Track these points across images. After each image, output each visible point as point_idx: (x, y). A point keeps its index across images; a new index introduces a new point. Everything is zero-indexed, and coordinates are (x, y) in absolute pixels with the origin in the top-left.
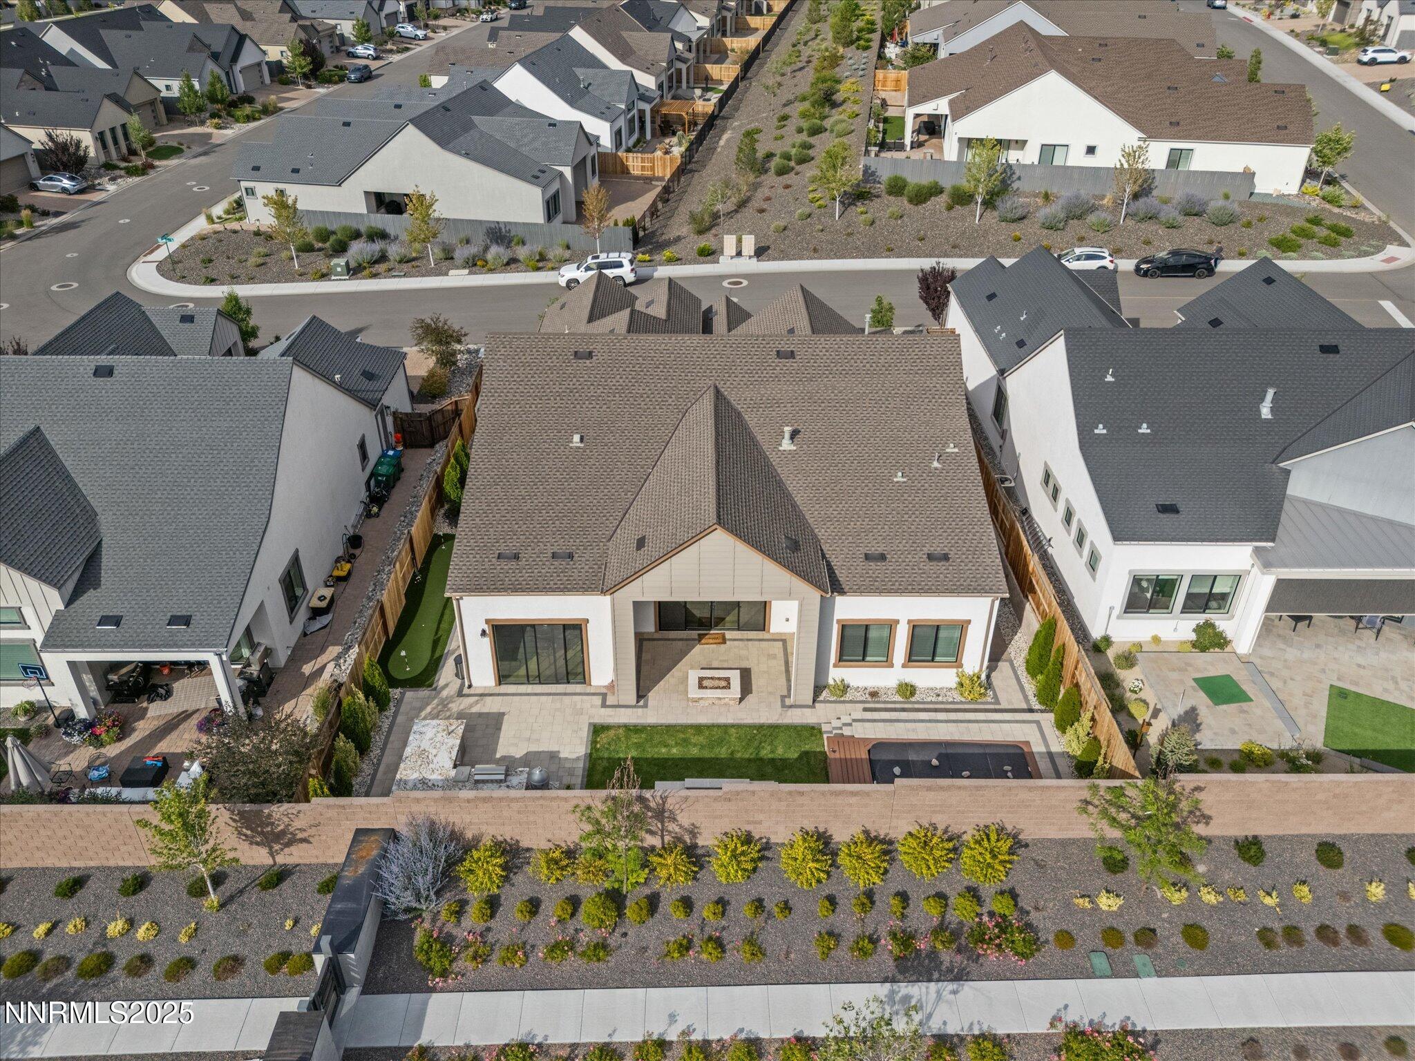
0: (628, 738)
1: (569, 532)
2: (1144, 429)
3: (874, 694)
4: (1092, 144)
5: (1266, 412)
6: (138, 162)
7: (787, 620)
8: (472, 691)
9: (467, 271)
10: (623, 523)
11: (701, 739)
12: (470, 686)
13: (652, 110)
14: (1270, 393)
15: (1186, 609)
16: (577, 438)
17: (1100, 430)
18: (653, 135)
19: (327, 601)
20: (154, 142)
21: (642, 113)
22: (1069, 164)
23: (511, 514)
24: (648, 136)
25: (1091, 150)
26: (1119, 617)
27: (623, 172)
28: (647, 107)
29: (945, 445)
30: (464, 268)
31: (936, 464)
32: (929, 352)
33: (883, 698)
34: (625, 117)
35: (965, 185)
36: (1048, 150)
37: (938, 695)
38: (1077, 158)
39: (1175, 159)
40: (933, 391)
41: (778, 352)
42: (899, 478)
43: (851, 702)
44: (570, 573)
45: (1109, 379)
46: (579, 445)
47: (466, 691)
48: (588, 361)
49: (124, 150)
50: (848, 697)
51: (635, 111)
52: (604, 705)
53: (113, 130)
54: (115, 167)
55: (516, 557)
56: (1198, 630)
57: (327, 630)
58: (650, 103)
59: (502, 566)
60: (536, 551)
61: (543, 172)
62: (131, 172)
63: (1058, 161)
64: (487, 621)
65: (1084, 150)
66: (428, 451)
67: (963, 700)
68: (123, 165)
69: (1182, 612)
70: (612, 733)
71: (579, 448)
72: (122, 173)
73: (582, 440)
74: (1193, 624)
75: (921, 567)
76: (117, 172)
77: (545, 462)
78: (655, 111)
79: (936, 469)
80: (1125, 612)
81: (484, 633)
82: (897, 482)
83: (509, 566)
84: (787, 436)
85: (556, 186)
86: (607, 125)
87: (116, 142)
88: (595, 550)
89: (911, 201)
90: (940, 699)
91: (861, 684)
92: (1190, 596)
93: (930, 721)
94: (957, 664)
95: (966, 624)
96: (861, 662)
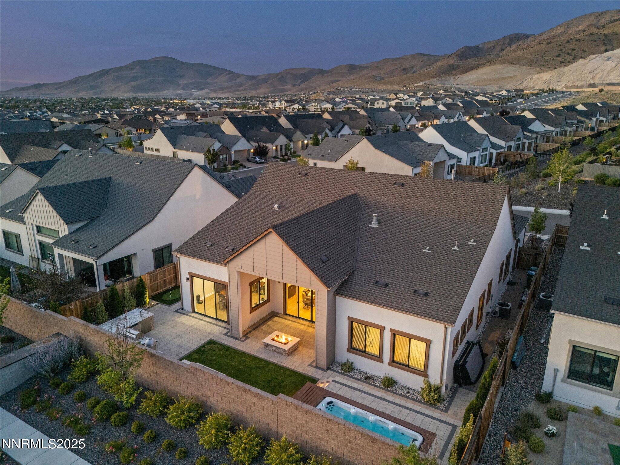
0: (220, 350)
1: (241, 240)
3: (368, 378)
6: (286, 157)
8: (183, 311)
11: (252, 363)
12: (182, 309)
13: (497, 153)
16: (276, 206)
17: (584, 247)
20: (296, 153)
21: (491, 154)
24: (493, 165)
26: (563, 381)
27: (469, 174)
28: (494, 152)
29: (469, 240)
31: (456, 248)
32: (484, 192)
33: (373, 382)
34: (479, 153)
37: (408, 393)
40: (478, 213)
41: (395, 183)
42: (427, 250)
43: (351, 376)
44: (227, 256)
45: (605, 217)
46: (277, 209)
47: (180, 311)
49: (284, 154)
50: (352, 374)
51: (488, 153)
52: (226, 334)
53: (281, 146)
54: (278, 158)
55: (212, 245)
58: (496, 150)
59: (203, 247)
62: (281, 160)
64: (189, 273)
67: (423, 401)
68: (281, 158)
70: (217, 346)
72: (279, 160)
73: (279, 207)
75: (406, 295)
76: (277, 160)
78: (498, 155)
79: (454, 250)
81: (188, 279)
82: (424, 252)
83: (206, 248)
84: (375, 219)
85: (419, 169)
86: (466, 153)
87: (281, 150)
90: (408, 395)
91: (365, 369)
93: (380, 398)
94: (424, 373)
95: (428, 343)
96: (363, 353)
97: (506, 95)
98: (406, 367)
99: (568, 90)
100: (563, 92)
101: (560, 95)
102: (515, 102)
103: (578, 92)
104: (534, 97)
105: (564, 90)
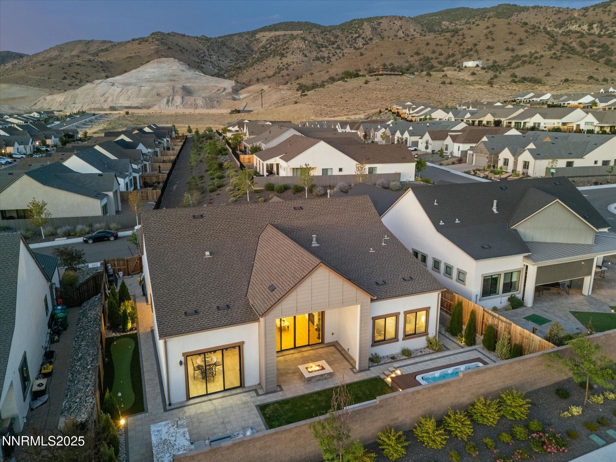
0: (281, 407)
1: (222, 296)
2: (457, 221)
3: (393, 358)
4: (341, 167)
5: (495, 210)
7: (333, 334)
8: (172, 407)
9: (66, 238)
10: (250, 286)
12: (170, 405)
13: (139, 176)
14: (495, 202)
15: (504, 292)
16: (207, 253)
17: (442, 223)
18: (141, 187)
19: (44, 386)
21: (135, 178)
22: (334, 174)
23: (183, 292)
24: (139, 188)
25: (341, 170)
26: (480, 300)
28: (137, 175)
30: (64, 237)
31: (383, 244)
32: (359, 203)
33: (398, 358)
34: (129, 179)
35: (300, 183)
36: (325, 171)
38: (336, 172)
39: (371, 170)
40: (367, 218)
41: (294, 207)
42: (372, 251)
43: (385, 363)
44: (231, 315)
45: (435, 204)
47: (168, 408)
48: (201, 219)
50: (383, 361)
51: (132, 177)
52: (258, 395)
55: (196, 312)
56: (509, 300)
57: (48, 404)
58: (138, 173)
59: (189, 318)
60: (207, 307)
61: (99, 194)
63: (329, 173)
64: (184, 354)
65: (338, 170)
66: (79, 308)
67: (434, 351)
69: (503, 293)
70: (271, 407)
71: (210, 258)
73: (210, 254)
74: (507, 298)
75: (403, 284)
77: (193, 266)
78: (141, 177)
80: (482, 297)
81: (181, 363)
83: (194, 317)
84: (314, 239)
85: (105, 201)
88: (240, 302)
89: (278, 192)
90: (423, 353)
92: (505, 285)
94: (426, 333)
95: (427, 310)
96: (384, 341)
97: (39, 116)
98: (415, 335)
99: (96, 112)
100: (94, 115)
101: (93, 117)
102: (53, 125)
103: (107, 114)
104: (68, 119)
105: (93, 112)
